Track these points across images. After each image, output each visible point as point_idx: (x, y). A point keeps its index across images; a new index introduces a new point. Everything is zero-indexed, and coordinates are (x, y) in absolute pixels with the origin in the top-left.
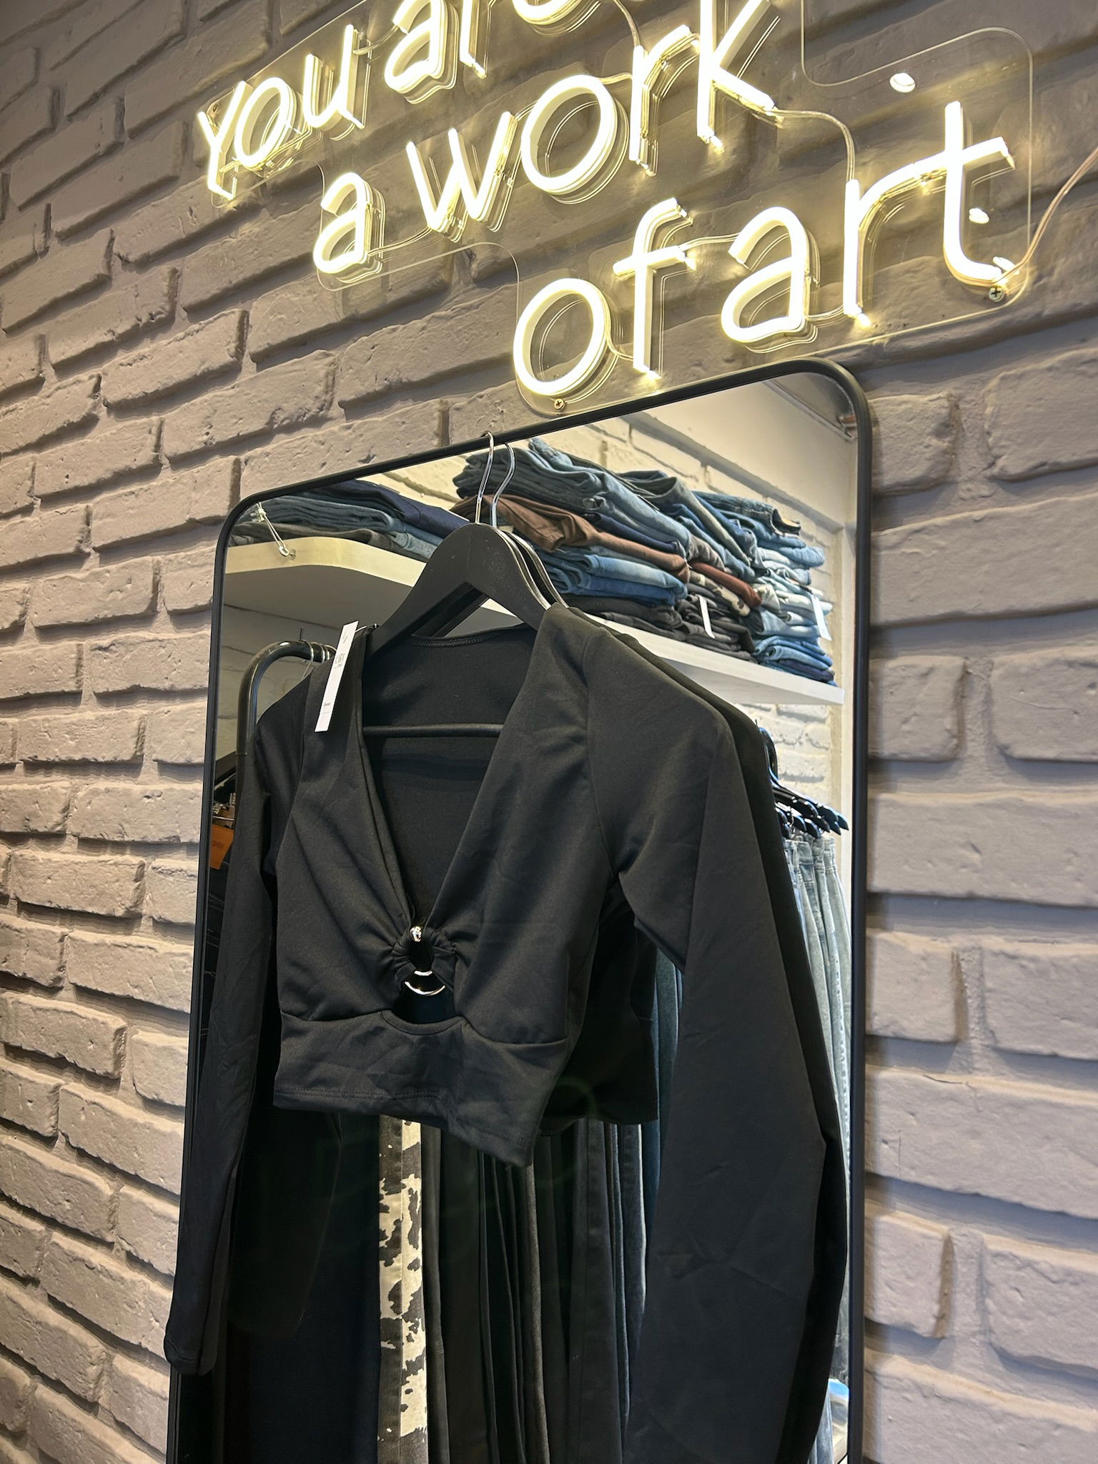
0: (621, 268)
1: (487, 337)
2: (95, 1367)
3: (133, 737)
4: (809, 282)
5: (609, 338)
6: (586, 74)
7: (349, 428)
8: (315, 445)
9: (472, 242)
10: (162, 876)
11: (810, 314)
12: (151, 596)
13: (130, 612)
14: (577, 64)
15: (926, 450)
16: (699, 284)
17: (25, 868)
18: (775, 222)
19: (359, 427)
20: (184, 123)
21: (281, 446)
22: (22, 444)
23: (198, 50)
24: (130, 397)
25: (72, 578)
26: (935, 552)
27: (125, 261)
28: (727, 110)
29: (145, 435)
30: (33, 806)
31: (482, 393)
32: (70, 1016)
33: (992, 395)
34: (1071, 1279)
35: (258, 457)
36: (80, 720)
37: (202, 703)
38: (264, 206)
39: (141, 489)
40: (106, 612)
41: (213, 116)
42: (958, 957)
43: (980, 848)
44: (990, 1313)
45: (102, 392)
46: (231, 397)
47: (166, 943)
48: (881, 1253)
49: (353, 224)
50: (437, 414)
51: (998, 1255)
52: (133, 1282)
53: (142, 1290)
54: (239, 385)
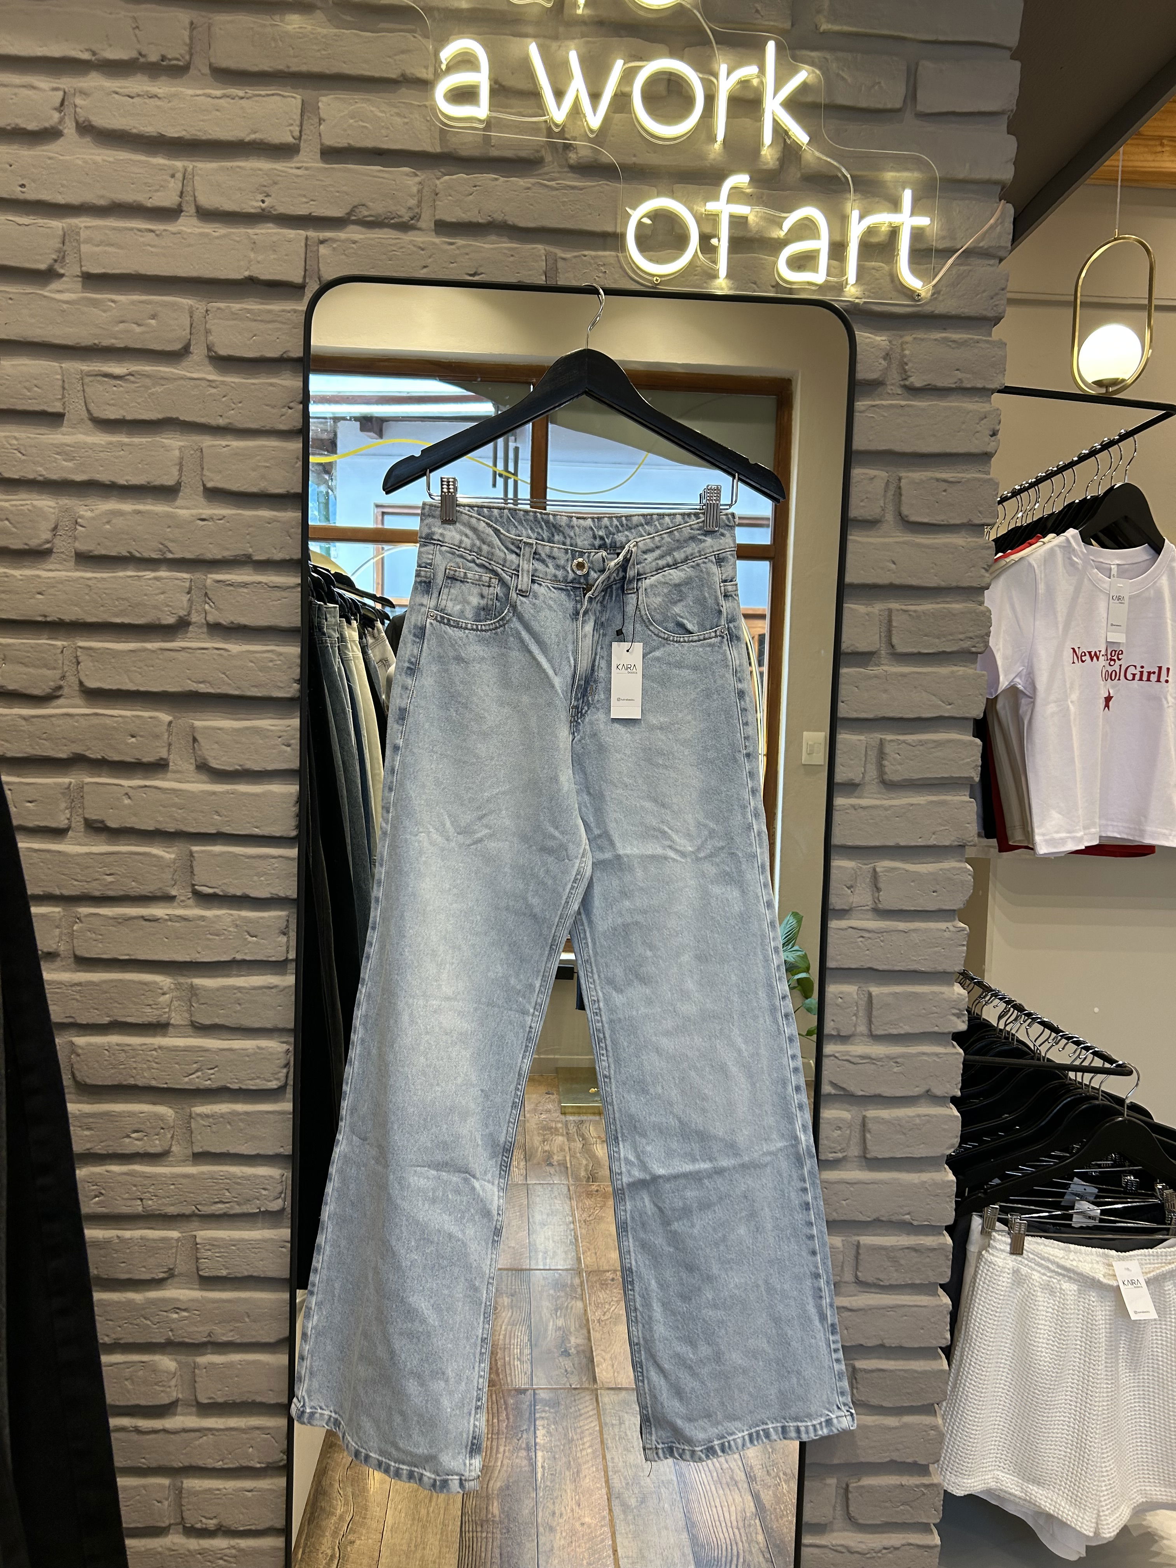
0: (711, 206)
1: (590, 214)
2: (165, 997)
3: (176, 465)
4: (829, 256)
5: (699, 250)
6: (684, 62)
8: (415, 249)
10: (230, 588)
11: (828, 275)
12: (185, 337)
13: (153, 346)
15: (877, 365)
18: (811, 216)
19: (464, 246)
21: (373, 239)
26: (881, 418)
29: (165, 177)
31: (586, 253)
32: (89, 718)
35: (343, 241)
38: (319, 9)
39: (165, 230)
40: (113, 341)
43: (896, 562)
44: (887, 766)
46: (298, 176)
49: (477, 83)
50: (544, 257)
52: (213, 918)
54: (307, 169)
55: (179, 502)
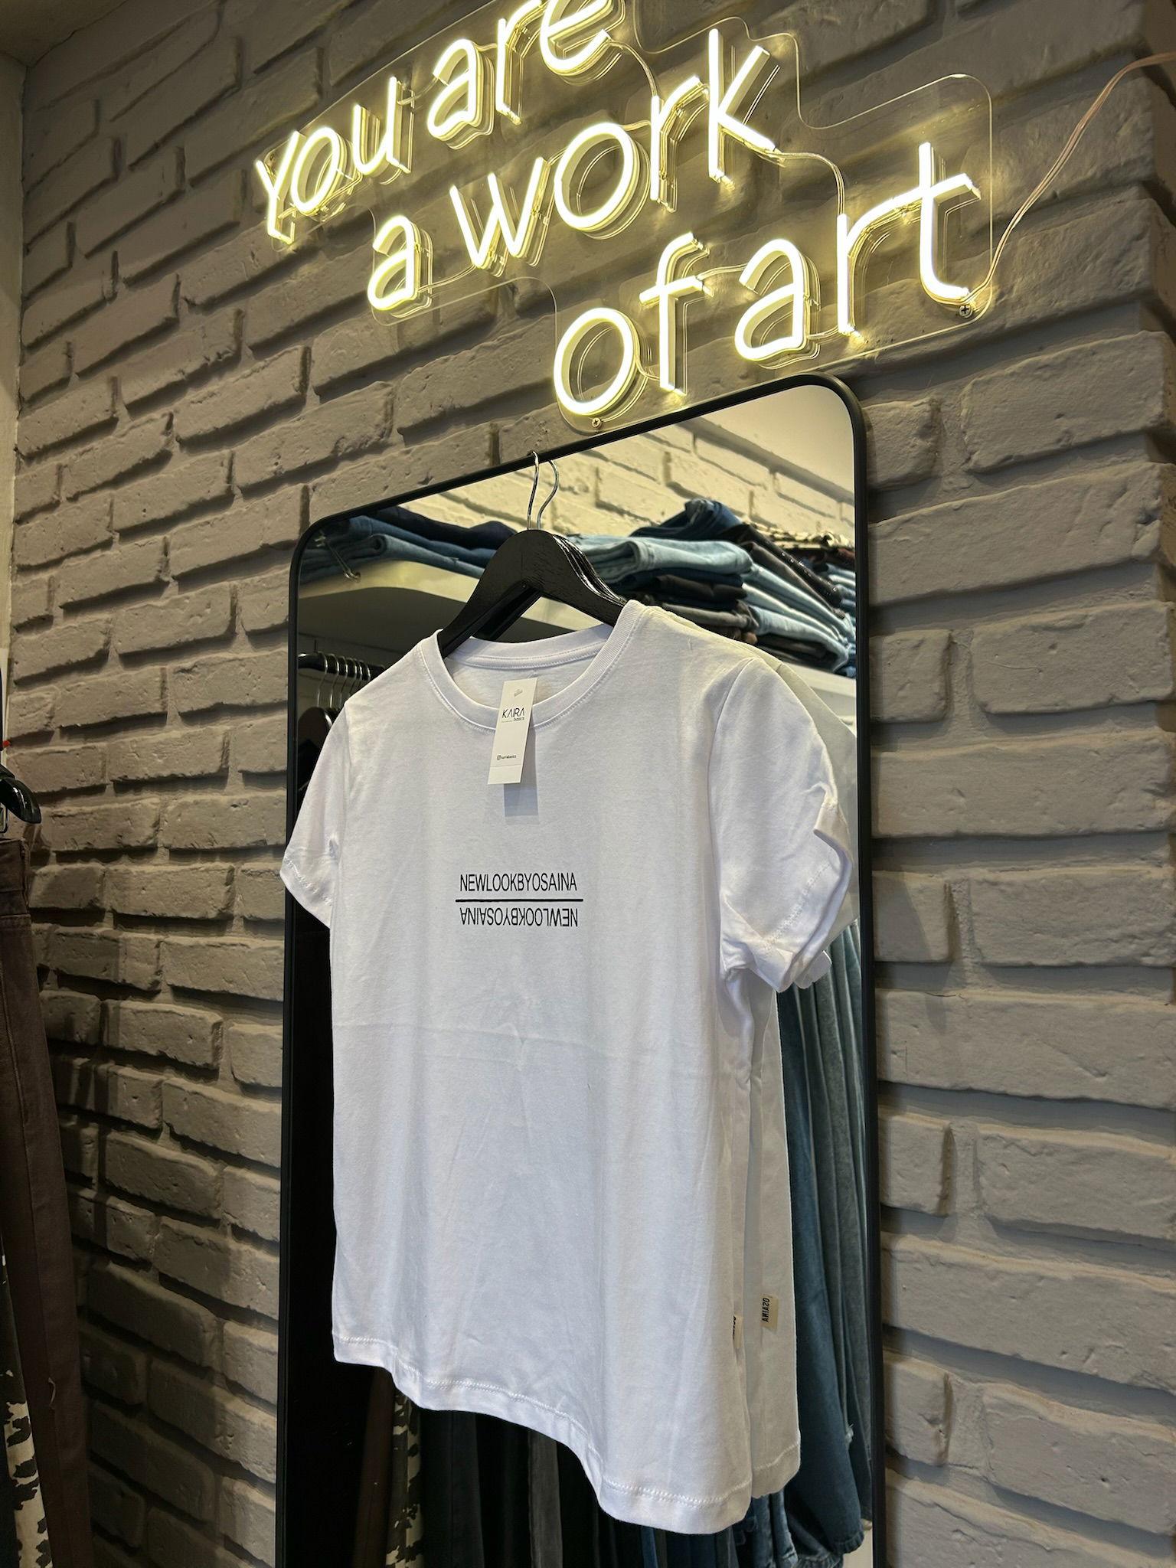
0: (646, 296)
1: (530, 363)
2: (207, 1335)
3: (218, 751)
4: (809, 304)
5: (637, 361)
6: (610, 121)
7: (408, 452)
8: (377, 470)
9: (514, 276)
10: (251, 878)
11: (811, 333)
12: (230, 619)
13: (210, 634)
14: (603, 112)
15: (911, 450)
16: (716, 309)
17: (122, 882)
18: (779, 252)
19: (418, 451)
20: (243, 171)
21: (345, 472)
22: (99, 482)
23: (252, 100)
24: (202, 432)
25: (153, 606)
26: (921, 539)
27: (192, 304)
28: (735, 152)
29: (218, 467)
30: (125, 823)
31: (527, 415)
32: (169, 1015)
33: (966, 398)
34: (1046, 1151)
35: (325, 484)
36: (166, 739)
37: (282, 716)
38: (321, 249)
39: (216, 519)
40: (187, 636)
41: (270, 164)
42: (950, 888)
43: (963, 791)
44: (983, 1188)
45: (174, 429)
46: (297, 428)
47: (257, 940)
48: (893, 1148)
49: (404, 262)
50: (487, 436)
51: (987, 1138)
52: (239, 1252)
53: (248, 1258)
54: (304, 417)
55: (228, 788)
